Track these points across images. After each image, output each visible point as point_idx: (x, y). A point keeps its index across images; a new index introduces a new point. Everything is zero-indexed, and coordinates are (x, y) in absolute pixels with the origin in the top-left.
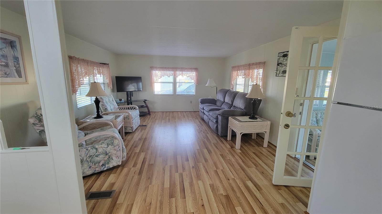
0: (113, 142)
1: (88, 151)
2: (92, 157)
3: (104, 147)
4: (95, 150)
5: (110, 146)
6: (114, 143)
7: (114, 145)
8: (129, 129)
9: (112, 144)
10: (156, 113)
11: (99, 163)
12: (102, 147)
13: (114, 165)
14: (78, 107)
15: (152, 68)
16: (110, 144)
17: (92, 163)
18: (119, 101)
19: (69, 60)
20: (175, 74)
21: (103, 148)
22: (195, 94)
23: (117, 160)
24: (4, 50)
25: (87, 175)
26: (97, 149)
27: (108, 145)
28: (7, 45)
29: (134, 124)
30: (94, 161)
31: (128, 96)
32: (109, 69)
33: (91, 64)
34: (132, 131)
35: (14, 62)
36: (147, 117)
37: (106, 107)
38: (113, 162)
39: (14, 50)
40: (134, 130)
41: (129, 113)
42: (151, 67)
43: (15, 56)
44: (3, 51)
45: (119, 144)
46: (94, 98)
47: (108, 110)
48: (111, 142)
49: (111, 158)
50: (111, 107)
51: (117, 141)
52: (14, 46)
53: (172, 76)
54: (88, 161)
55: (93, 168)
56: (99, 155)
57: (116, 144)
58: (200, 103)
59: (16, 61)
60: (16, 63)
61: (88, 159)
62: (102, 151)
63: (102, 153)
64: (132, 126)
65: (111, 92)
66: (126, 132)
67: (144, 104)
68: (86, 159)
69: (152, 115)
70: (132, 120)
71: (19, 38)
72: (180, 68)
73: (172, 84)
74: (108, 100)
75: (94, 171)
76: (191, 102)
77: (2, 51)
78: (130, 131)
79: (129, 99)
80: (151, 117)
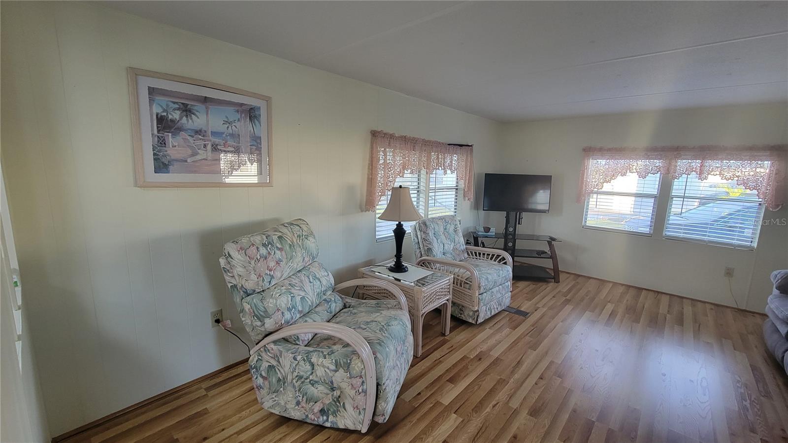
0: (349, 361)
1: (297, 362)
2: (303, 380)
3: (328, 368)
4: (309, 367)
5: (341, 371)
6: (350, 366)
7: (351, 372)
8: (468, 315)
9: (347, 367)
10: (580, 280)
11: (316, 402)
12: (324, 366)
13: (348, 426)
14: (377, 237)
15: (590, 151)
16: (342, 365)
17: (301, 396)
18: (482, 232)
19: (372, 138)
20: (668, 170)
21: (326, 369)
22: (755, 245)
23: (355, 417)
24: (236, 125)
25: (291, 417)
26: (313, 365)
27: (337, 365)
28: (243, 115)
29: (482, 304)
30: (306, 393)
31: (509, 223)
32: (472, 157)
33: (423, 146)
34: (474, 322)
35: (250, 145)
36: (544, 287)
37: (430, 246)
38: (346, 417)
39: (255, 124)
40: (480, 320)
41: (472, 273)
42: (584, 150)
43: (254, 135)
44: (234, 127)
45: (363, 374)
46: (393, 225)
47: (434, 253)
48: (345, 360)
49: (342, 404)
50: (446, 247)
51: (359, 364)
52: (255, 117)
53: (658, 175)
54: (294, 386)
55: (303, 407)
56: (316, 382)
57: (354, 372)
58: (776, 292)
59: (255, 143)
60: (254, 147)
61: (294, 381)
62: (324, 377)
63: (323, 381)
64: (476, 309)
65: (471, 209)
66: (461, 318)
67: (547, 249)
68: (292, 380)
69: (565, 285)
70: (477, 294)
71: (268, 100)
72: (694, 148)
73: (652, 200)
74: (442, 229)
75: (304, 417)
76: (729, 273)
77: (232, 127)
78: (470, 321)
79: (511, 229)
80: (557, 290)
